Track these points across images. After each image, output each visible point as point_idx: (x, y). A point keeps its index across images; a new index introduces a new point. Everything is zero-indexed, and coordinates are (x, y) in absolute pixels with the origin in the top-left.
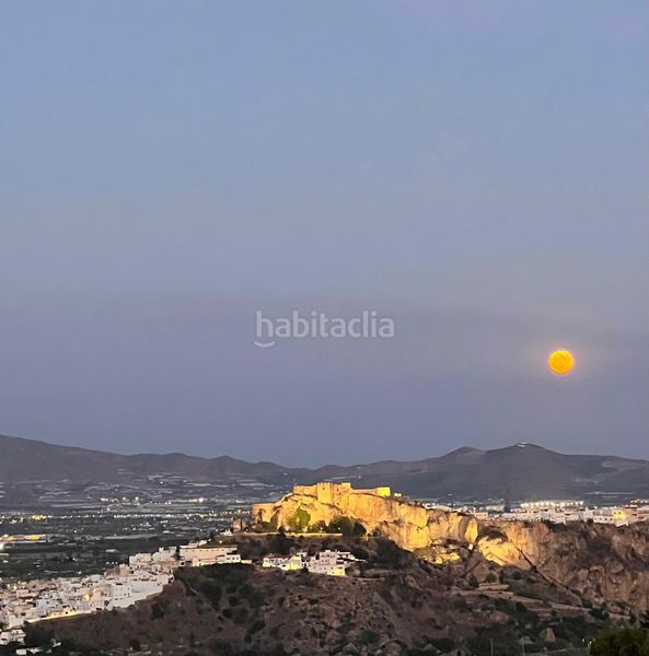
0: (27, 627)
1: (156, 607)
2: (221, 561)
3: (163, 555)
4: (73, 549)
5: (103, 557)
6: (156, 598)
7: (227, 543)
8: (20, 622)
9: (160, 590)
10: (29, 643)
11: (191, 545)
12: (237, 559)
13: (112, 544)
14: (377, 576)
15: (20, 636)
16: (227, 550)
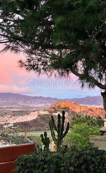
0: (14, 124)
1: (35, 121)
2: (46, 114)
3: (36, 112)
4: (23, 112)
5: (27, 113)
6: (35, 119)
7: (47, 111)
8: (13, 123)
9: (35, 118)
10: (14, 126)
11: (41, 111)
12: (48, 113)
13: (29, 111)
14: (71, 117)
15: (13, 125)
16: (47, 112)
